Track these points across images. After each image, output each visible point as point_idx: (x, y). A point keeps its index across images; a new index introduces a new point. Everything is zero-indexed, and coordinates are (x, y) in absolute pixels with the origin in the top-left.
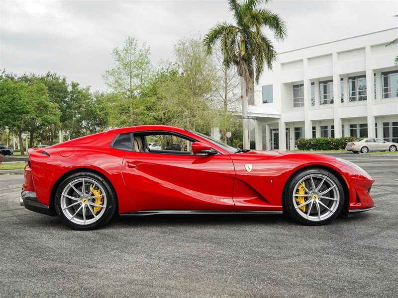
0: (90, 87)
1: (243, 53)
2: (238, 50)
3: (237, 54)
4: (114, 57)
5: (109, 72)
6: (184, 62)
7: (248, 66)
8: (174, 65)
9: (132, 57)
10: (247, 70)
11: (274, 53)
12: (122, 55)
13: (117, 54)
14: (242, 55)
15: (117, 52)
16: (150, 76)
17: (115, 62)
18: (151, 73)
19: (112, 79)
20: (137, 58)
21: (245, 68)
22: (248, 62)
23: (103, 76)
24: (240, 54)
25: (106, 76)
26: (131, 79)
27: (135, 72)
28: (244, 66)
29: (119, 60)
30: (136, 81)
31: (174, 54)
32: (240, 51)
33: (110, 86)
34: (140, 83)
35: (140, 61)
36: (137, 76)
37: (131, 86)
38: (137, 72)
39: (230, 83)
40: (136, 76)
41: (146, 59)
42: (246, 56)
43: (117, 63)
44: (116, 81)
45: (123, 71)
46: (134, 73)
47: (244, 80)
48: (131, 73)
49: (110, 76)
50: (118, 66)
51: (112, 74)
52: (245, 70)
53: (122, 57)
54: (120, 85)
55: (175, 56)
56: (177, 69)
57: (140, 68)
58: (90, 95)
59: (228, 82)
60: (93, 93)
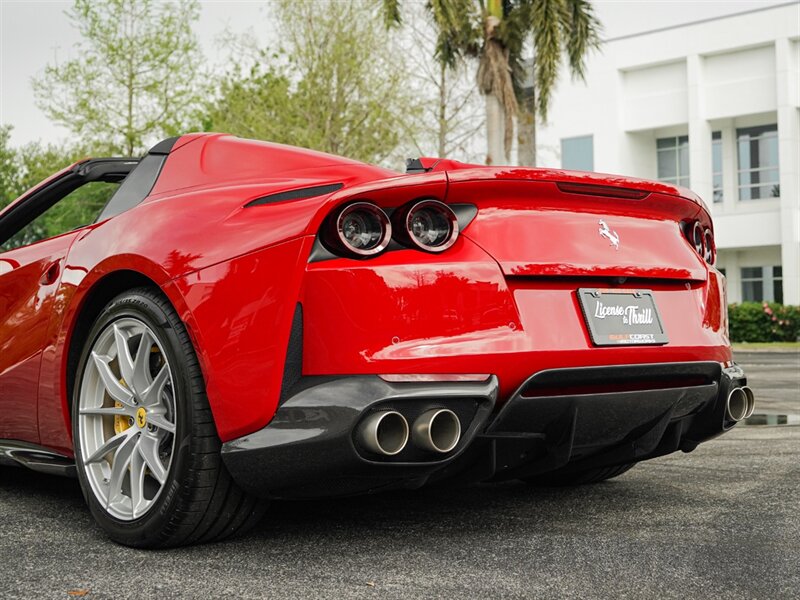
0: (9, 128)
1: (494, 21)
2: (479, 11)
3: (475, 25)
4: (77, 23)
5: (56, 71)
6: (301, 41)
7: (512, 62)
8: (276, 56)
9: (136, 24)
10: (508, 77)
11: (592, 24)
12: (105, 17)
13: (86, 15)
14: (490, 29)
15: (88, 8)
16: (195, 89)
17: (81, 39)
18: (200, 80)
19: (64, 96)
20: (154, 30)
21: (500, 70)
22: (512, 51)
23: (37, 85)
24: (484, 25)
25: (45, 84)
26: (131, 97)
27: (146, 74)
28: (499, 63)
29: (92, 35)
30: (148, 105)
31: (269, 16)
32: (486, 14)
33: (59, 116)
34: (160, 110)
35: (165, 39)
36: (151, 88)
37: (130, 118)
38: (149, 74)
39: (454, 121)
40: (147, 88)
41: (185, 35)
42: (503, 29)
43: (88, 44)
44: (83, 105)
45: (106, 70)
46: (140, 79)
47: (495, 107)
48: (132, 76)
49: (62, 86)
50: (90, 55)
51: (65, 79)
52: (502, 77)
53: (103, 24)
54: (92, 116)
55: (274, 20)
56: (286, 72)
57: (162, 61)
58: (10, 157)
59: (448, 115)
60: (18, 150)
